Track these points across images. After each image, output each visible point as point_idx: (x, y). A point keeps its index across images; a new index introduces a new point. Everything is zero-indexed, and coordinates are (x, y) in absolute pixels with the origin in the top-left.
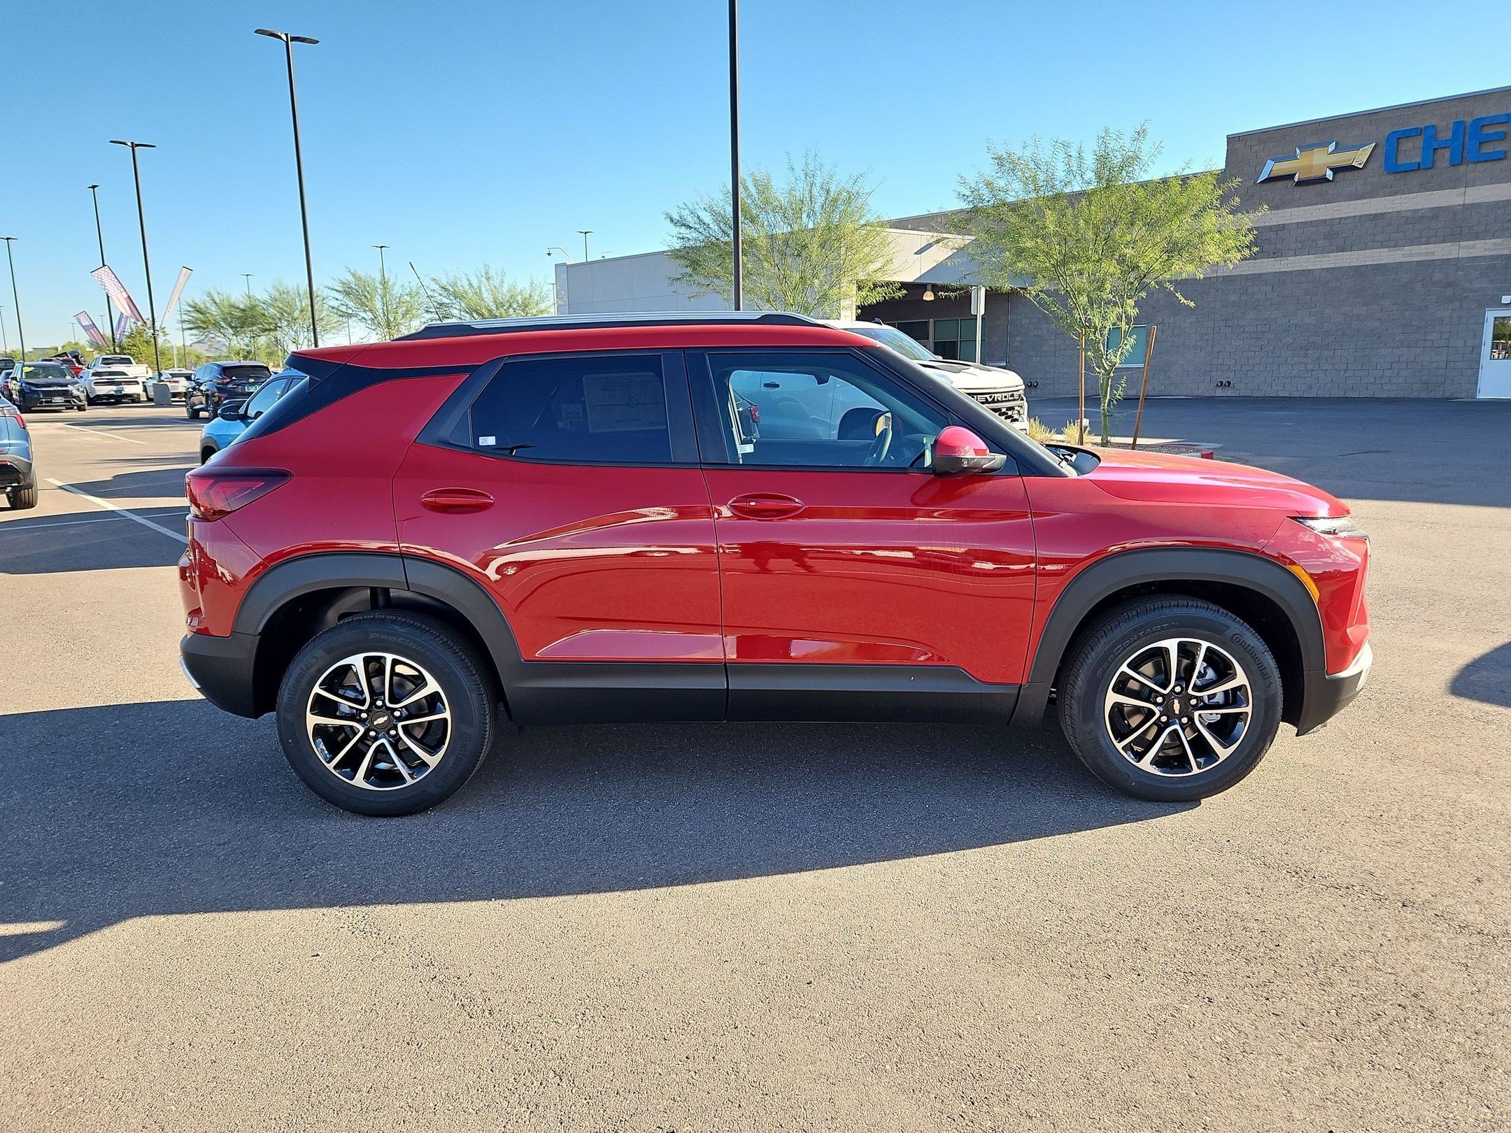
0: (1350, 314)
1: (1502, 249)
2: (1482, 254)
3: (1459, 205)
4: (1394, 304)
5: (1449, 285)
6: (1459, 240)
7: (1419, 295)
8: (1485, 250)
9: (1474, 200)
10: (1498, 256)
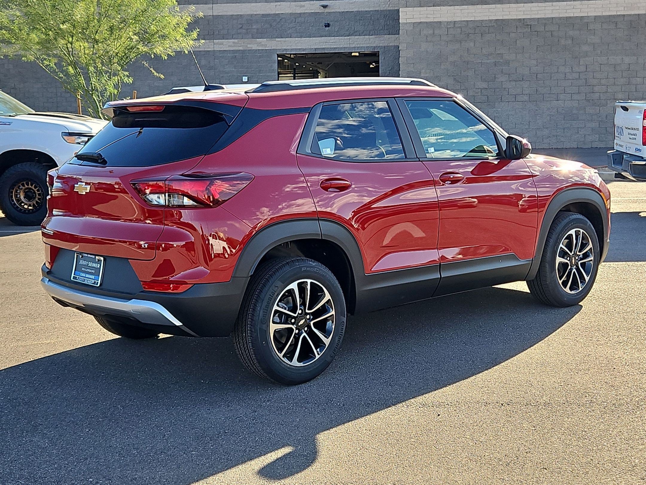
0: (153, 85)
1: (239, 46)
2: (227, 49)
3: (210, 15)
4: (180, 80)
5: (211, 68)
6: (213, 38)
7: (194, 75)
8: (229, 46)
9: (219, 13)
10: (237, 50)
